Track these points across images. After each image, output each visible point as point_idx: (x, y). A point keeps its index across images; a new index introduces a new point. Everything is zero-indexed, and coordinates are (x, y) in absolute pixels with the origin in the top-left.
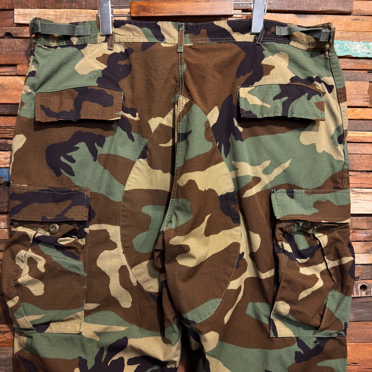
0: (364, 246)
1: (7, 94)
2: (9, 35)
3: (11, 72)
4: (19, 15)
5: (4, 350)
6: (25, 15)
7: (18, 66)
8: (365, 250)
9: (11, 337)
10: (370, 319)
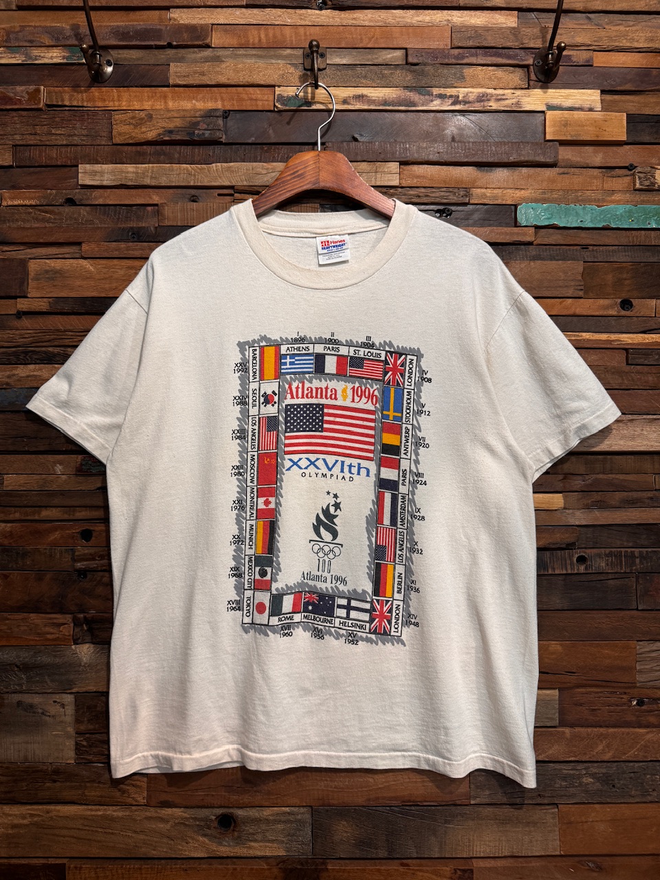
0: (581, 499)
1: (68, 284)
2: (70, 202)
3: (74, 253)
4: (85, 173)
5: (58, 651)
6: (94, 173)
7: (85, 247)
8: (584, 504)
9: (69, 632)
10: (592, 606)
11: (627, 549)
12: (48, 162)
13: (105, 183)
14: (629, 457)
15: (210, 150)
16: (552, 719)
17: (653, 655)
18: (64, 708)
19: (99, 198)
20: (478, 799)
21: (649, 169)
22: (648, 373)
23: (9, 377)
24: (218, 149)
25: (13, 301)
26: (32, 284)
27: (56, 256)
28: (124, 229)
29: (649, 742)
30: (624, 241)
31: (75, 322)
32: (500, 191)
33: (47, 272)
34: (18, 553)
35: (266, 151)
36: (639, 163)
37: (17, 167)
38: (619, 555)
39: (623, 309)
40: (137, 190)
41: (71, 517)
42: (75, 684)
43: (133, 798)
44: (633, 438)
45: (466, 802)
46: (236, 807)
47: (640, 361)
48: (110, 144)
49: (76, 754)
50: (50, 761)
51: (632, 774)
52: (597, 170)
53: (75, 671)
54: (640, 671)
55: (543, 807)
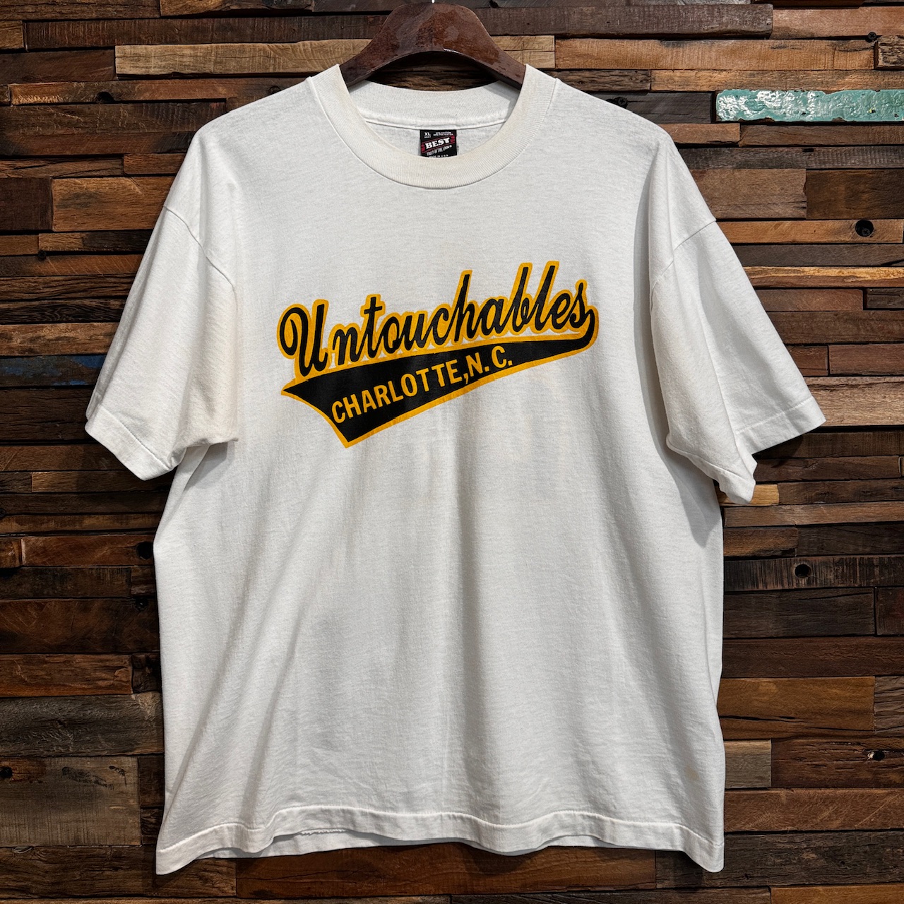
0: (802, 490)
1: (107, 212)
2: (106, 98)
3: (112, 169)
4: (124, 57)
5: (116, 702)
6: (137, 58)
7: (126, 158)
8: (805, 498)
9: (127, 677)
10: (816, 632)
11: (862, 556)
12: (73, 42)
13: (152, 71)
14: (867, 433)
15: (295, 22)
16: (761, 778)
17: (897, 694)
18: (123, 775)
19: (144, 92)
20: (666, 882)
21: (896, 39)
22: (894, 320)
23: (32, 340)
24: (305, 21)
25: (33, 237)
26: (58, 213)
27: (89, 174)
28: (180, 135)
29: (890, 807)
30: (861, 139)
31: (116, 263)
32: (692, 73)
33: (77, 196)
34: (55, 576)
35: (372, 24)
36: (884, 32)
37: (30, 50)
38: (851, 565)
39: (860, 233)
40: (195, 81)
41: (124, 526)
42: (139, 744)
43: (219, 888)
44: (872, 408)
45: (651, 886)
46: (353, 897)
47: (880, 303)
48: (157, 16)
49: (142, 833)
50: (108, 843)
51: (867, 848)
52: (824, 41)
53: (137, 728)
54: (878, 715)
55: (751, 891)
